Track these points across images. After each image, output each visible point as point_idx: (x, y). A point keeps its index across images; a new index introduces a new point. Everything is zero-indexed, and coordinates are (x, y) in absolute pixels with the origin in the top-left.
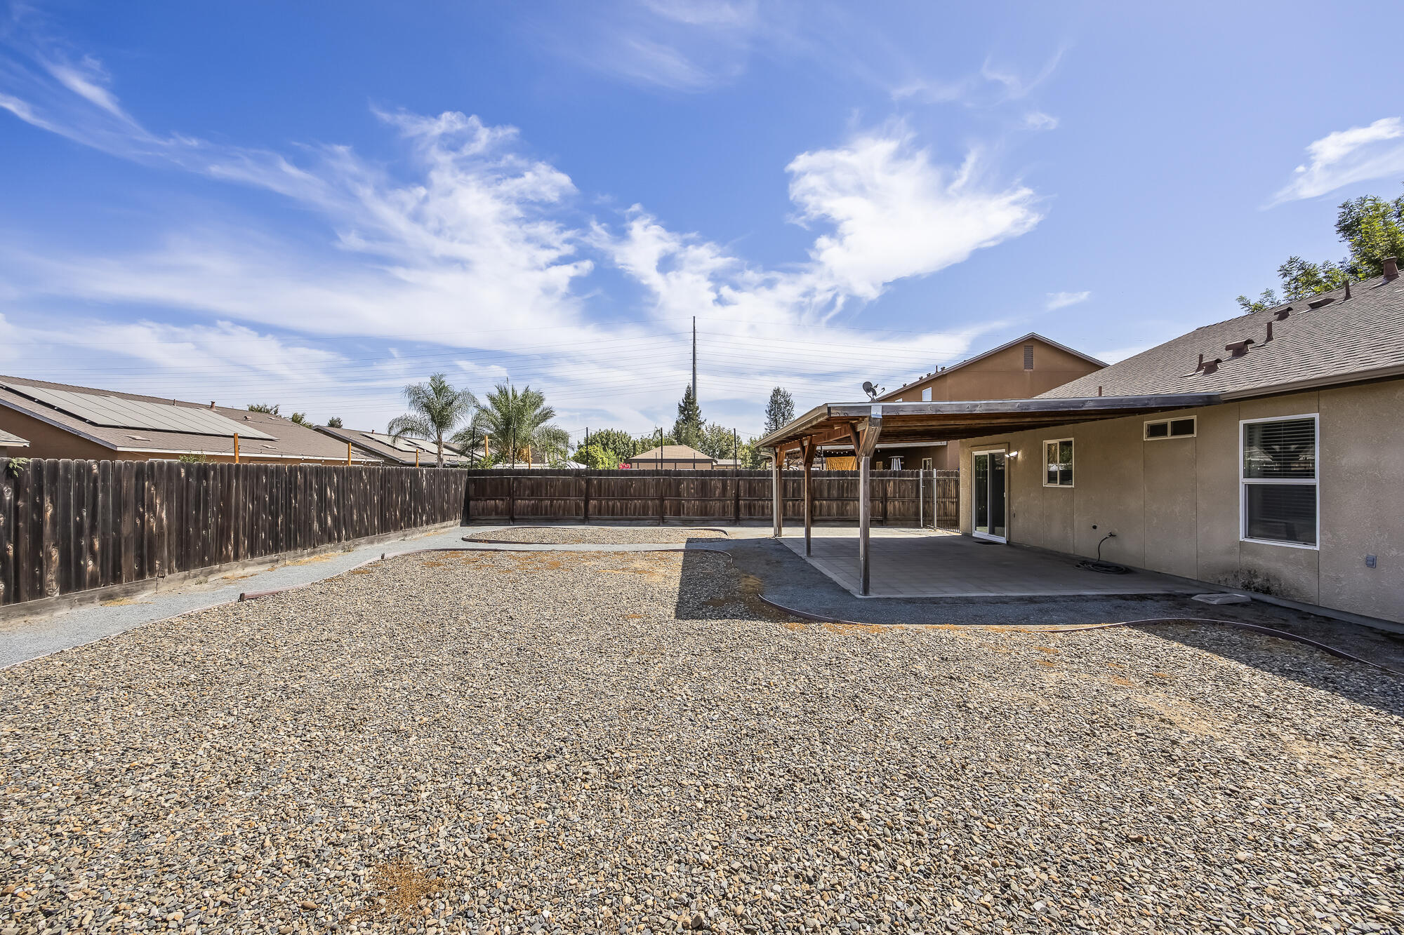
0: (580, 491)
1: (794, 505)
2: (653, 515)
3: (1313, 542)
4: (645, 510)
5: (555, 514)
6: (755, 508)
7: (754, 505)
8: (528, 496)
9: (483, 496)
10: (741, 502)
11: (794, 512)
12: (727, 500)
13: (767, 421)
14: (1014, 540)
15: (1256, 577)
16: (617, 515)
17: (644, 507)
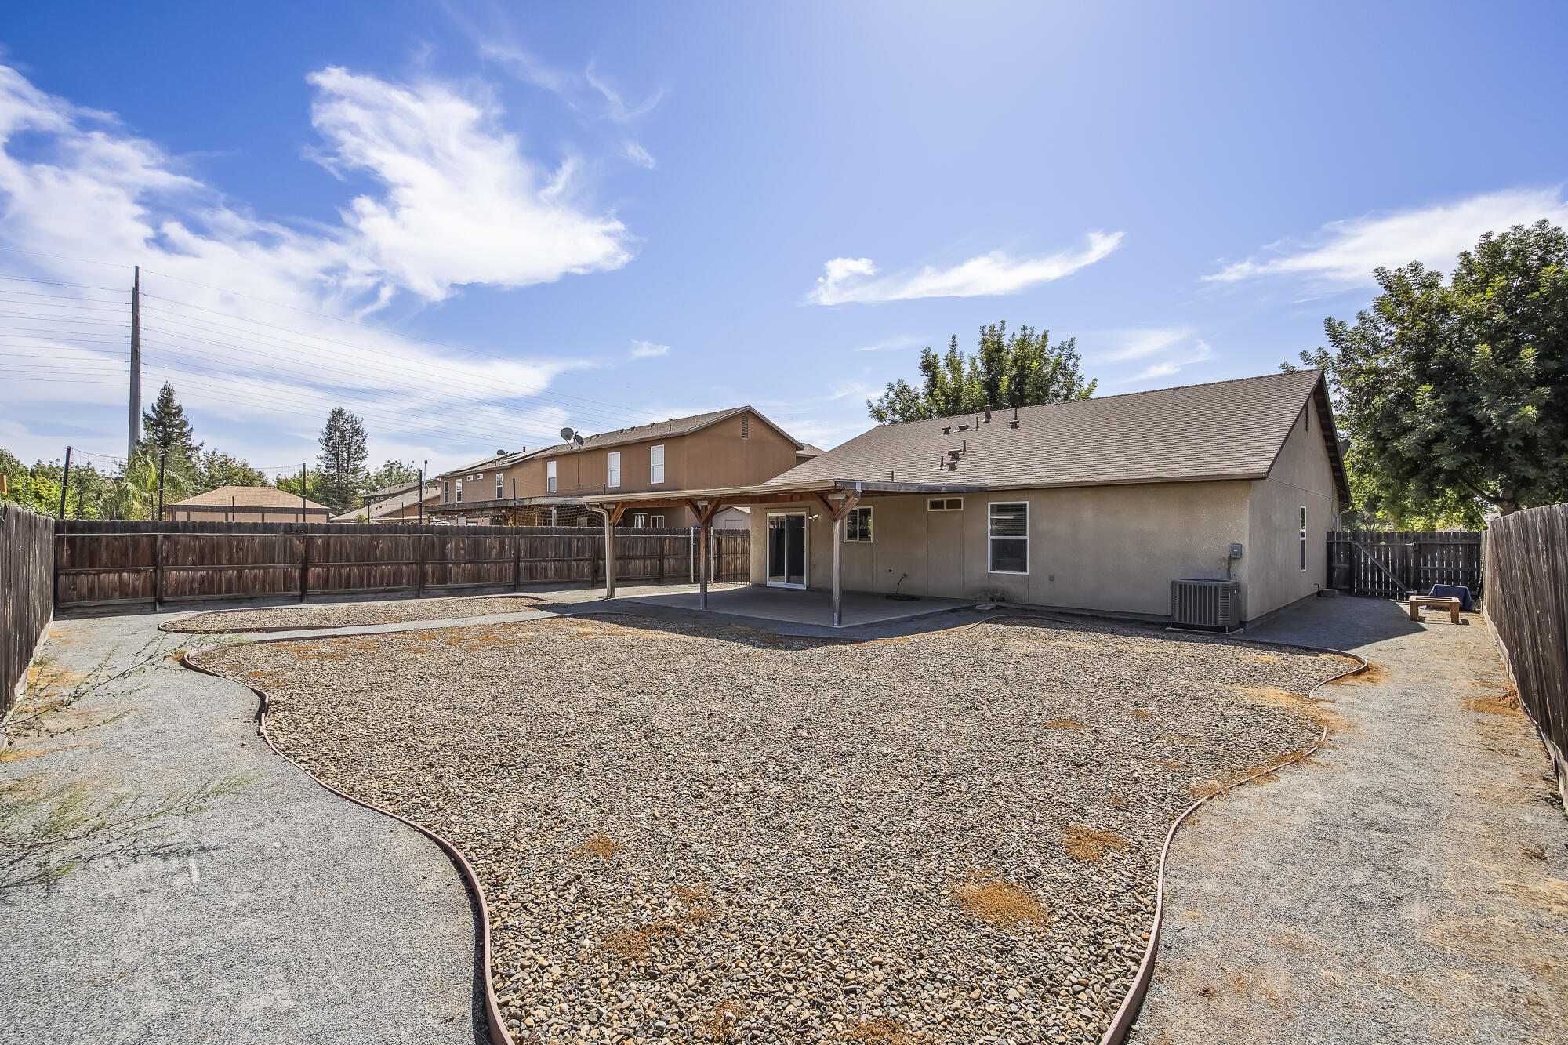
0: (294, 554)
1: (578, 566)
2: (408, 583)
3: (1025, 570)
4: (397, 578)
5: (245, 590)
6: (536, 570)
7: (536, 567)
8: (194, 563)
9: (92, 566)
10: (522, 564)
11: (578, 573)
12: (504, 562)
13: (322, 453)
14: (814, 585)
15: (997, 592)
16: (354, 586)
17: (395, 574)
